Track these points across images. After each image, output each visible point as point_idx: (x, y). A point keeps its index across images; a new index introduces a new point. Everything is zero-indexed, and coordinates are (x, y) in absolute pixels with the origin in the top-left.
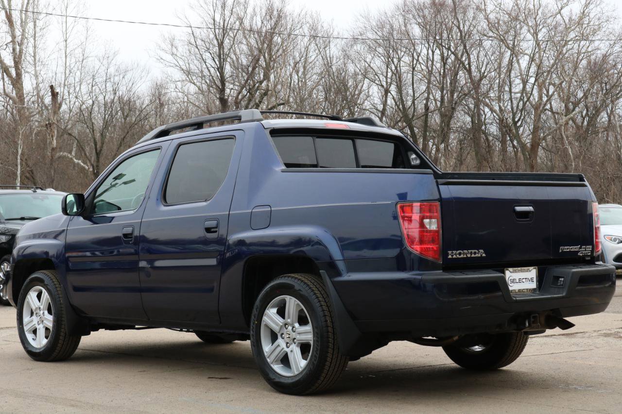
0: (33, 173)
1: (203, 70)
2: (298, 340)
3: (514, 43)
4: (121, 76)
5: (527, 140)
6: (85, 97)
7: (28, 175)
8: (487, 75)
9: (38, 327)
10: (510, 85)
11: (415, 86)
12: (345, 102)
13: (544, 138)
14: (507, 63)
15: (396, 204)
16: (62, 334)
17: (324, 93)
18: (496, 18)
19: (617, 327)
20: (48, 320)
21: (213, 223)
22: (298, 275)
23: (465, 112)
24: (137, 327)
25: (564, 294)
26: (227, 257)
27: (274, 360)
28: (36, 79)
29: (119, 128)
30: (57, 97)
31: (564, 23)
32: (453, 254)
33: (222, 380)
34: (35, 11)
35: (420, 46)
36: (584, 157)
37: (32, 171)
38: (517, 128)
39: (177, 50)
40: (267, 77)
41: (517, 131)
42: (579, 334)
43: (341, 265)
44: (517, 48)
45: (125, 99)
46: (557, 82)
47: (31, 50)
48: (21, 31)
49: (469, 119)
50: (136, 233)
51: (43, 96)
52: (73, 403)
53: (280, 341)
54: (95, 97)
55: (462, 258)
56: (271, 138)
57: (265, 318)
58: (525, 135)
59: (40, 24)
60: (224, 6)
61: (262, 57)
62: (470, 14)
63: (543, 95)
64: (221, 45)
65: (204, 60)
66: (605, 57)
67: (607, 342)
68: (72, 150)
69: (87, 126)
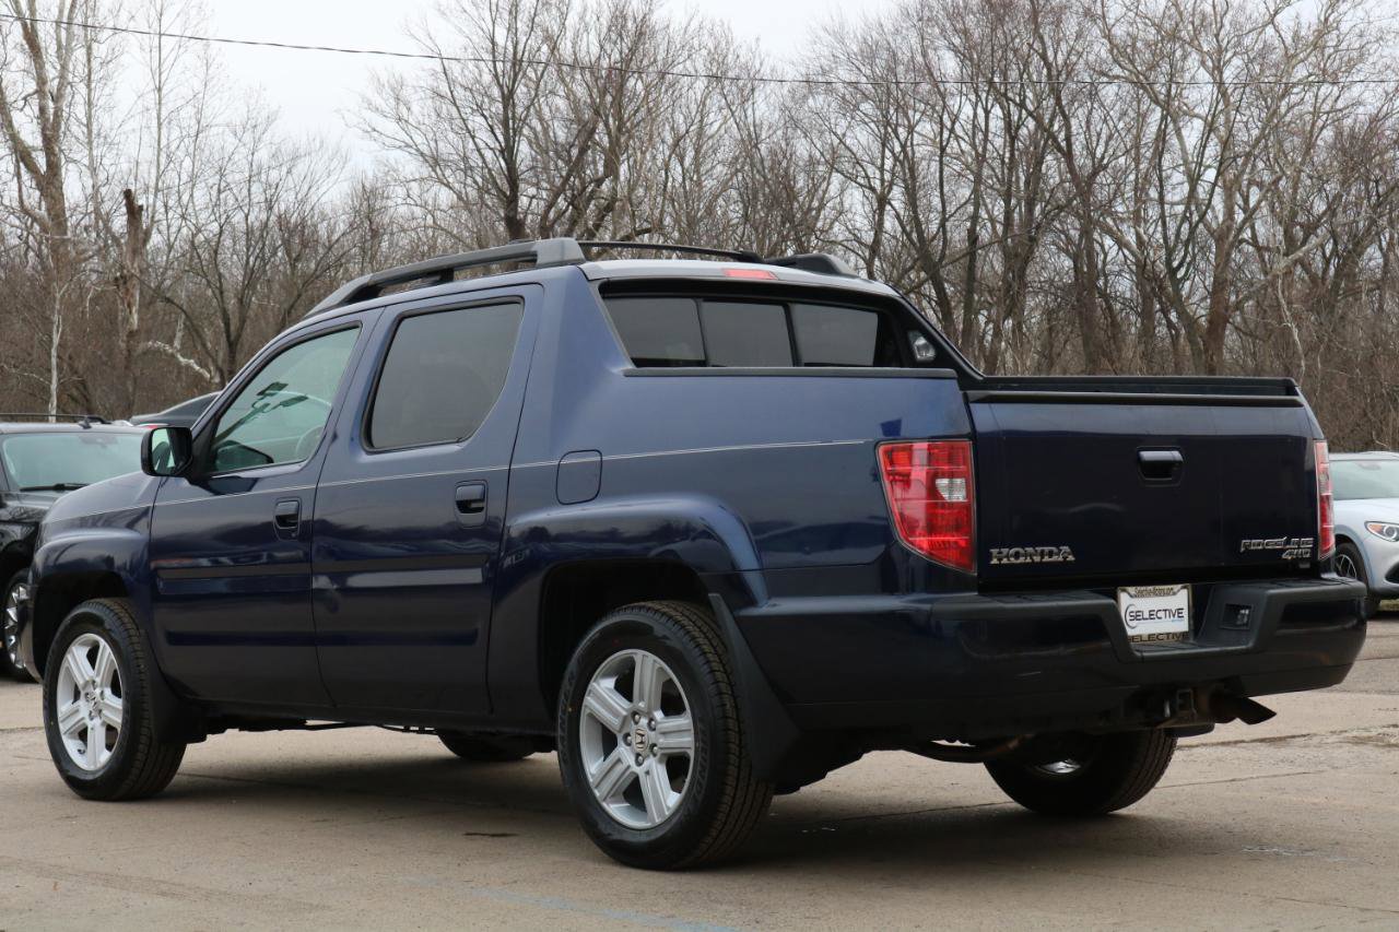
0: (85, 388)
1: (468, 154)
2: (661, 748)
3: (1169, 91)
4: (284, 169)
5: (1201, 311)
6: (203, 216)
7: (75, 393)
8: (1108, 164)
9: (90, 724)
10: (1162, 186)
11: (946, 189)
12: (788, 225)
13: (1239, 306)
14: (1154, 137)
15: (876, 445)
16: (144, 739)
17: (741, 205)
18: (1128, 34)
19: (1385, 724)
20: (113, 708)
21: (474, 491)
22: (661, 604)
23: (1059, 248)
24: (310, 723)
25: (1250, 645)
26: (505, 565)
27: (609, 792)
28: (92, 177)
29: (282, 286)
30: (140, 215)
31: (1282, 46)
32: (1002, 556)
33: (496, 838)
34: (90, 22)
35: (958, 99)
36: (1328, 348)
37: (83, 383)
38: (1177, 284)
39: (409, 109)
40: (611, 169)
41: (1177, 291)
42: (1298, 739)
43: (755, 582)
44: (1176, 103)
45: (293, 221)
46: (1267, 178)
47: (80, 111)
48: (59, 67)
49: (1068, 263)
50: (305, 516)
51: (108, 214)
52: (164, 887)
53: (623, 752)
54: (224, 217)
55: (1020, 564)
56: (601, 300)
57: (589, 700)
58: (1195, 299)
59: (100, 51)
60: (514, 10)
61: (601, 126)
62: (1071, 25)
63: (1236, 208)
64: (508, 98)
65: (469, 132)
66: (1376, 120)
67: (1358, 757)
68: (175, 336)
69: (208, 282)
